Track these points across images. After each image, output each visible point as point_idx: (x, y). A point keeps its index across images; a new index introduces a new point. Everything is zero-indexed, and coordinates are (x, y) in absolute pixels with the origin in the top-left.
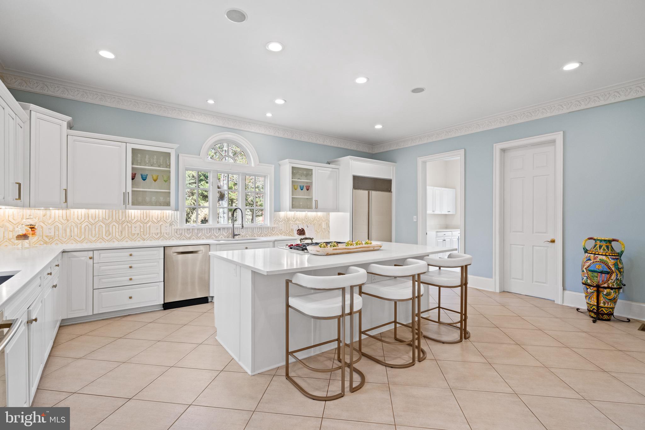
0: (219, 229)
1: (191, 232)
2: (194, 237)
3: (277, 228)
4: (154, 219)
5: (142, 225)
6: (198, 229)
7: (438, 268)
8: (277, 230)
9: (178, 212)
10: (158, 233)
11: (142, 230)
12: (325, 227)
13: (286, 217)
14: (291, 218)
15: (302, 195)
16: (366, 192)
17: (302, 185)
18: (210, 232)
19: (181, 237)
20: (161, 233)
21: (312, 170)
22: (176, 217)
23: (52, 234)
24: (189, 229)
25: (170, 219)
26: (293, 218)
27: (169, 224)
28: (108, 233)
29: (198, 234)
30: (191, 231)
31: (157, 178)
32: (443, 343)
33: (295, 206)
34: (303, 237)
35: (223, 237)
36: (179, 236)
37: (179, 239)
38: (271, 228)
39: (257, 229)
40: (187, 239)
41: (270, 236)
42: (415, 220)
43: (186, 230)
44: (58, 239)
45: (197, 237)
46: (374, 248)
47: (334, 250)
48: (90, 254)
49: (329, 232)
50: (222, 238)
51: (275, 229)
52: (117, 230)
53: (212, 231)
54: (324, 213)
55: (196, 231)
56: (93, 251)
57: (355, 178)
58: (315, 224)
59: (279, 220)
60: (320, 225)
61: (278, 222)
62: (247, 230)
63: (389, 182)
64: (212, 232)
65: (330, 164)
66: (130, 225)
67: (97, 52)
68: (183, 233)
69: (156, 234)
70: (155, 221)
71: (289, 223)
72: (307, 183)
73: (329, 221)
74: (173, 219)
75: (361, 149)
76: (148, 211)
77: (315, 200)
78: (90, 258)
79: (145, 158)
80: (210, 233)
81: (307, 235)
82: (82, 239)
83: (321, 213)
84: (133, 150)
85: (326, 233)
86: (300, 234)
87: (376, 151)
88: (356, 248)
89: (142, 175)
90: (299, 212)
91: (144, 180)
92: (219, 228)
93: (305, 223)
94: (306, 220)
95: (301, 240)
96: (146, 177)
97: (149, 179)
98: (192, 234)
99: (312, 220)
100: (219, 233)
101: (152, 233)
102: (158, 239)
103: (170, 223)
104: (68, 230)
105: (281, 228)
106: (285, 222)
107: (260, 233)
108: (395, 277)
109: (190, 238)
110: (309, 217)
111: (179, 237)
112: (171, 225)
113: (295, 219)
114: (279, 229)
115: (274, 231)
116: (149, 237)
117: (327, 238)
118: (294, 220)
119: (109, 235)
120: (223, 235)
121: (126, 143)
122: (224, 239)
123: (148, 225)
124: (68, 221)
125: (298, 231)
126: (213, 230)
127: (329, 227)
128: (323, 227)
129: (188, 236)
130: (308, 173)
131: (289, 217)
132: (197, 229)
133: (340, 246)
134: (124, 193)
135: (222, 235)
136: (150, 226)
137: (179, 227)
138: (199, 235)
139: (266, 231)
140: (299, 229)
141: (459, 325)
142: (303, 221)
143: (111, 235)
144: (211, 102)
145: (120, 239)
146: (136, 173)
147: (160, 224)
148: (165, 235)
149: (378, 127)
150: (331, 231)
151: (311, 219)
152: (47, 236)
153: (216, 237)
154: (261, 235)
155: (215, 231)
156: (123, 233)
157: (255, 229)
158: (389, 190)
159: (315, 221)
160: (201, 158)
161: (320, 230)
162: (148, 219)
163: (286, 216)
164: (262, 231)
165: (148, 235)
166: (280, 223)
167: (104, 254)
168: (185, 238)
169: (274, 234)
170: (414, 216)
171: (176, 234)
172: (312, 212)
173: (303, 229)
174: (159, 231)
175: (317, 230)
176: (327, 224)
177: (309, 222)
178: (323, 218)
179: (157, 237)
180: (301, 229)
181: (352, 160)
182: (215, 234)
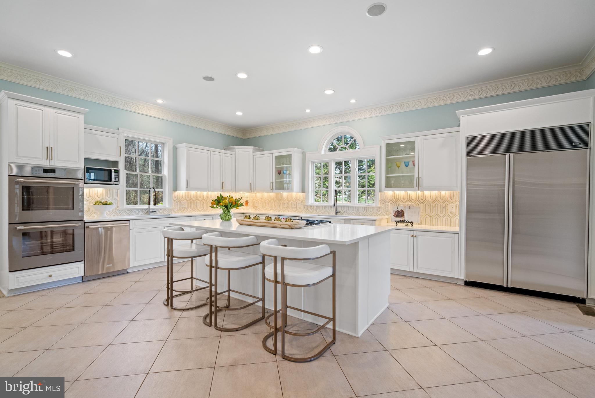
0: (331, 207)
1: (312, 208)
3: (383, 208)
4: (293, 198)
5: (288, 202)
6: (317, 206)
8: (383, 211)
9: (305, 194)
10: (295, 208)
11: (288, 205)
12: (454, 210)
13: (393, 198)
14: (400, 198)
17: (407, 161)
20: (297, 208)
21: (414, 142)
22: (304, 197)
23: (257, 206)
24: (312, 206)
26: (403, 199)
33: (390, 185)
34: (398, 219)
35: (327, 213)
38: (377, 209)
39: (362, 208)
41: (375, 216)
43: (310, 207)
45: (316, 212)
50: (332, 214)
51: (381, 209)
53: (326, 208)
54: (452, 192)
55: (316, 207)
57: (473, 140)
58: (435, 206)
59: (386, 200)
61: (385, 203)
62: (353, 209)
63: (584, 129)
66: (283, 202)
68: (308, 209)
70: (294, 200)
71: (398, 204)
74: (303, 199)
80: (324, 210)
81: (406, 218)
83: (447, 192)
84: (275, 157)
85: (455, 219)
91: (285, 174)
93: (420, 204)
94: (422, 201)
95: (397, 223)
99: (431, 201)
100: (330, 211)
101: (292, 208)
103: (301, 201)
105: (387, 209)
106: (393, 203)
107: (365, 212)
110: (427, 196)
111: (306, 211)
113: (406, 199)
114: (385, 210)
115: (380, 211)
119: (275, 207)
121: (272, 154)
124: (262, 199)
126: (327, 208)
128: (450, 210)
131: (398, 197)
134: (271, 182)
135: (333, 212)
136: (291, 203)
137: (306, 204)
138: (318, 211)
139: (371, 211)
140: (398, 210)
142: (417, 202)
144: (308, 111)
146: (281, 171)
148: (299, 209)
149: (485, 52)
152: (256, 206)
153: (329, 213)
154: (366, 215)
155: (328, 208)
157: (360, 208)
158: (583, 145)
159: (437, 202)
161: (444, 213)
162: (291, 198)
163: (393, 196)
164: (367, 211)
165: (290, 209)
166: (387, 203)
168: (309, 212)
169: (380, 215)
171: (304, 209)
172: (432, 192)
173: (402, 211)
174: (295, 206)
175: (439, 213)
176: (456, 206)
177: (426, 203)
178: (449, 199)
179: (294, 210)
180: (400, 210)
181: (466, 115)
182: (328, 210)
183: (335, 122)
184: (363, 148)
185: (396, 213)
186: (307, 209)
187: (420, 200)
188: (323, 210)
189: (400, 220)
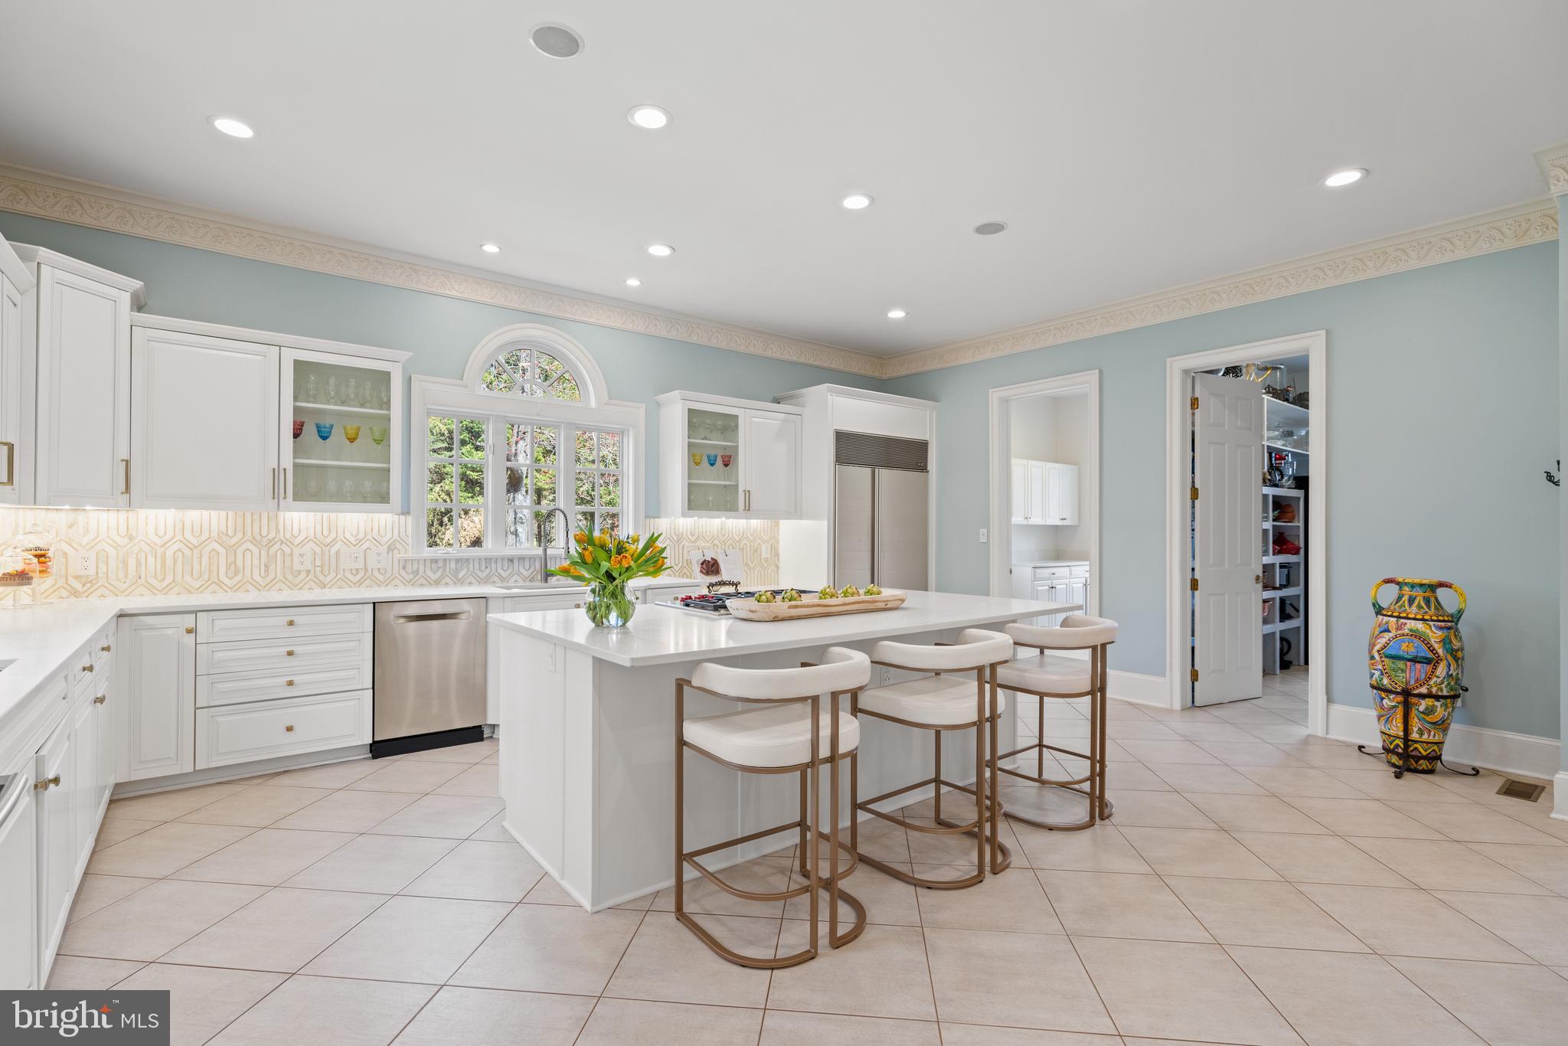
0: (511, 560)
1: (439, 568)
2: (447, 580)
4: (347, 535)
5: (318, 550)
6: (457, 561)
7: (1038, 651)
9: (410, 519)
10: (357, 570)
11: (318, 563)
12: (769, 556)
13: (673, 532)
14: (685, 533)
15: (712, 478)
16: (868, 471)
17: (712, 453)
18: (487, 567)
19: (417, 578)
20: (366, 569)
21: (736, 417)
22: (403, 529)
23: (92, 571)
24: (436, 561)
25: (389, 535)
26: (692, 534)
27: (385, 547)
28: (233, 567)
29: (457, 571)
30: (440, 564)
31: (358, 434)
32: (1050, 829)
33: (696, 501)
34: (714, 579)
35: (520, 580)
36: (411, 576)
37: (412, 583)
40: (431, 584)
42: (983, 540)
43: (428, 564)
44: (106, 585)
45: (455, 581)
46: (886, 605)
47: (790, 607)
48: (189, 621)
49: (777, 567)
50: (516, 581)
52: (256, 562)
53: (493, 565)
54: (766, 521)
55: (453, 565)
56: (196, 612)
57: (841, 437)
58: (743, 548)
60: (756, 550)
63: (922, 447)
64: (493, 569)
65: (779, 403)
66: (288, 550)
67: (209, 120)
68: (421, 570)
69: (354, 572)
70: (352, 540)
71: (681, 545)
72: (725, 448)
73: (778, 542)
74: (396, 536)
75: (855, 367)
76: (333, 515)
77: (744, 491)
78: (189, 631)
79: (328, 382)
80: (488, 571)
81: (725, 576)
82: (165, 584)
83: (759, 521)
84: (298, 364)
85: (770, 570)
86: (708, 573)
87: (891, 372)
88: (845, 604)
89: (318, 426)
90: (704, 519)
91: (324, 438)
92: (510, 557)
93: (720, 545)
94: (723, 539)
95: (711, 588)
96: (330, 432)
97: (337, 437)
98: (444, 571)
99: (738, 539)
100: (508, 572)
101: (344, 570)
102: (359, 583)
103: (388, 544)
104: (132, 562)
106: (671, 544)
108: (938, 673)
109: (437, 583)
110: (730, 529)
111: (411, 580)
112: (390, 549)
113: (697, 535)
116: (336, 580)
117: (773, 583)
118: (693, 539)
119: (236, 573)
120: (519, 574)
121: (280, 346)
122: (521, 584)
123: (333, 551)
124: (131, 539)
125: (702, 564)
126: (496, 563)
127: (777, 555)
128: (764, 555)
129: (434, 577)
130: (728, 425)
131: (681, 531)
132: (456, 559)
133: (806, 599)
134: (274, 470)
135: (516, 576)
136: (337, 553)
137: (410, 555)
138: (461, 575)
140: (705, 560)
141: (1086, 786)
142: (716, 542)
143: (241, 575)
144: (491, 248)
145: (263, 585)
146: (304, 422)
147: (365, 547)
148: (376, 573)
149: (897, 314)
150: (781, 565)
151: (735, 536)
152: (77, 577)
153: (503, 579)
155: (499, 564)
156: (272, 568)
158: (922, 466)
159: (745, 541)
160: (466, 386)
161: (756, 561)
162: (333, 535)
163: (673, 527)
165: (333, 575)
167: (224, 622)
168: (425, 582)
170: (981, 530)
171: (402, 572)
172: (737, 520)
173: (715, 560)
174: (361, 565)
175: (749, 563)
176: (772, 548)
177: (729, 543)
178: (762, 534)
179: (355, 579)
180: (710, 560)
181: (834, 394)
182: (500, 571)
183: (523, 307)
184: (605, 404)
185: (704, 566)
186: (418, 571)
187: (721, 536)
188: (482, 572)
189: (717, 580)
